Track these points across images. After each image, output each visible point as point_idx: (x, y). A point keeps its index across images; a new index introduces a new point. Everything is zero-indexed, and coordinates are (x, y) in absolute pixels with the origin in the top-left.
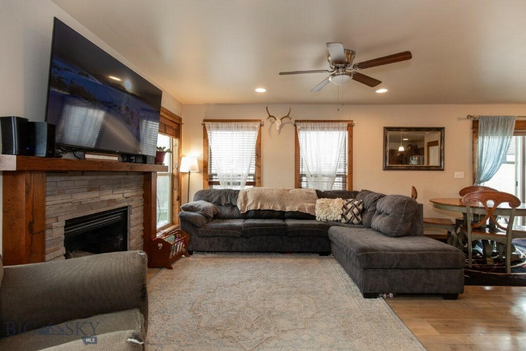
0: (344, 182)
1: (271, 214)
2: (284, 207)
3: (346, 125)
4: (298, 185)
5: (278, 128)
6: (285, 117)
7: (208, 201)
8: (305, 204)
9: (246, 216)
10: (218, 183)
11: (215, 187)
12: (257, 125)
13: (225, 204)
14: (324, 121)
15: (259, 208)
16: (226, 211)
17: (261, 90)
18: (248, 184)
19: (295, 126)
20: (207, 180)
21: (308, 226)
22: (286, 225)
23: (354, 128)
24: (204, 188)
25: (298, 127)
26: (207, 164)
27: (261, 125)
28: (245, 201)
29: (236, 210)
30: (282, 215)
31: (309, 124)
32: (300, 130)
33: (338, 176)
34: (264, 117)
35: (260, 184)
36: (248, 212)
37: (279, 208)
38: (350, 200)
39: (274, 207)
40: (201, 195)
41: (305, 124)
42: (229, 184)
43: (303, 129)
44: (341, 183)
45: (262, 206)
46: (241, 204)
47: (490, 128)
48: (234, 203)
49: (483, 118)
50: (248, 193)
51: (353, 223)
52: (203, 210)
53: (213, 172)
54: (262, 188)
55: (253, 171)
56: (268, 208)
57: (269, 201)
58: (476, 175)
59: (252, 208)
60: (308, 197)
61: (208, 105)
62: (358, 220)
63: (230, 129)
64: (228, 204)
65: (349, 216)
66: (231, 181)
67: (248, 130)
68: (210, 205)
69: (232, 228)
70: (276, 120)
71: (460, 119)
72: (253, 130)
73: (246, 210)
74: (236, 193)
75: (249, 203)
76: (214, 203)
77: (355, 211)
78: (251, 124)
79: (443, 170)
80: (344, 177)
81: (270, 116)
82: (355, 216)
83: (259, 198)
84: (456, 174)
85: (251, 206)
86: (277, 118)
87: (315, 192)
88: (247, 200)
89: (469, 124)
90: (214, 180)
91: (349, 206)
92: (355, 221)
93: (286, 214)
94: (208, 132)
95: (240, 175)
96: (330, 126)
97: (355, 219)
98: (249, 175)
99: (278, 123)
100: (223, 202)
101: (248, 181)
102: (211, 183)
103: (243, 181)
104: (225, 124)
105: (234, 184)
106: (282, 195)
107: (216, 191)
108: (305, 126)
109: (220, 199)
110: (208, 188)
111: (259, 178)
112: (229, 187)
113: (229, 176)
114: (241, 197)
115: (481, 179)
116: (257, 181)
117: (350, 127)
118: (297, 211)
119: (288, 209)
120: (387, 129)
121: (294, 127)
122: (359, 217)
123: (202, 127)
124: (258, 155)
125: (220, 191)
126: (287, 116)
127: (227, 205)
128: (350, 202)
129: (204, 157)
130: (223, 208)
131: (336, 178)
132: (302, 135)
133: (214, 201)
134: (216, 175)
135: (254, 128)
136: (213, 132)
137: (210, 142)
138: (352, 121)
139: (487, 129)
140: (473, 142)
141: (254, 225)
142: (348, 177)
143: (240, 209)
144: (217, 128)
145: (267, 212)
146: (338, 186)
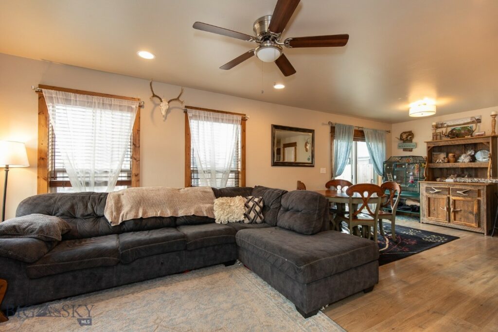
0: (237, 178)
1: (159, 223)
2: (175, 211)
3: (240, 118)
4: (188, 184)
5: (164, 113)
6: (174, 100)
7: (50, 214)
8: (202, 205)
9: (120, 229)
10: (67, 184)
11: (61, 190)
12: (135, 106)
13: (83, 216)
14: (218, 112)
15: (140, 215)
16: (86, 226)
17: (146, 55)
18: (120, 183)
19: (186, 112)
20: (45, 179)
21: (206, 233)
23: (247, 122)
25: (190, 115)
26: (47, 155)
27: (140, 106)
28: (118, 207)
29: (102, 221)
30: (174, 222)
31: (202, 113)
32: (191, 117)
33: (232, 172)
34: (145, 96)
35: (138, 183)
36: (123, 223)
37: (169, 213)
38: (250, 197)
39: (162, 212)
40: (32, 205)
41: (197, 112)
42: (87, 184)
43: (195, 117)
44: (234, 180)
45: (144, 213)
46: (112, 212)
48: (98, 213)
50: (122, 197)
51: (256, 223)
52: (41, 230)
53: (58, 166)
54: (144, 188)
55: (127, 166)
56: (154, 215)
57: (154, 205)
58: (333, 172)
59: (130, 217)
60: (203, 196)
61: (48, 64)
62: (261, 218)
63: (90, 105)
64: (88, 215)
65: (252, 215)
66: (92, 180)
67: (121, 110)
68: (54, 220)
69: (102, 253)
70: (162, 101)
71: (323, 124)
72: (128, 111)
73: (120, 221)
74: (102, 197)
75: (124, 211)
76: (62, 215)
77: (258, 209)
78: (125, 103)
79: (313, 166)
80: (237, 173)
81: (154, 96)
82: (258, 214)
83: (140, 202)
84: (322, 169)
85: (128, 213)
86: (163, 100)
87: (211, 191)
88: (121, 206)
89: (328, 129)
90: (58, 179)
91: (251, 204)
92: (258, 220)
93: (178, 220)
94: (49, 105)
95: (106, 172)
96: (225, 118)
97: (259, 217)
98: (122, 171)
99: (164, 106)
100: (80, 211)
101: (120, 179)
102: (53, 184)
103: (111, 180)
104: (80, 97)
105: (97, 184)
106: (172, 196)
107: (63, 196)
108: (197, 114)
109: (72, 207)
110: (46, 191)
111: (137, 175)
112: (88, 190)
113: (87, 173)
114: (110, 203)
115: (337, 174)
116: (133, 179)
117: (244, 120)
118: (193, 215)
119: (181, 213)
120: (275, 127)
121: (184, 114)
122: (261, 215)
123: (37, 96)
124: (136, 144)
125: (74, 196)
126: (177, 99)
127: (85, 217)
128: (250, 200)
129: (40, 144)
130: (79, 222)
131: (230, 174)
132: (193, 124)
133: (61, 212)
134: (64, 171)
135: (130, 109)
136: (57, 107)
137: (52, 121)
138: (245, 115)
140: (331, 144)
141: (139, 243)
142: (241, 174)
143: (110, 221)
144: (67, 101)
145: (154, 220)
146: (231, 183)
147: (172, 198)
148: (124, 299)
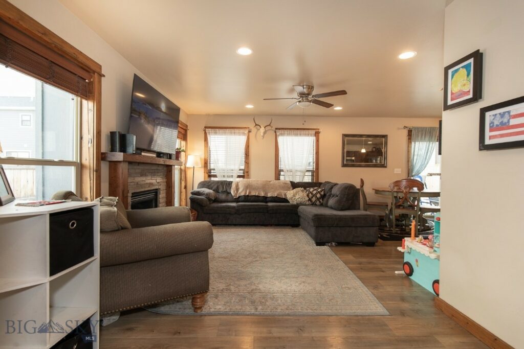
0: (312, 176)
1: (257, 199)
2: (266, 193)
3: (313, 132)
4: (277, 177)
5: (262, 134)
6: (267, 126)
7: (209, 189)
8: (282, 191)
9: (237, 200)
10: (215, 176)
11: (213, 179)
12: (246, 132)
13: (222, 192)
14: (298, 129)
15: (247, 194)
16: (223, 197)
17: (250, 106)
18: (239, 176)
19: (276, 132)
20: (207, 173)
21: (283, 206)
22: (267, 205)
23: (320, 135)
24: (204, 179)
25: (278, 134)
26: (207, 161)
27: (249, 132)
28: (237, 189)
29: (230, 196)
30: (265, 199)
31: (286, 132)
32: (279, 135)
33: (308, 171)
34: (251, 125)
35: (248, 177)
36: (239, 197)
37: (262, 194)
38: (316, 188)
39: (259, 193)
40: (203, 184)
41: (282, 131)
42: (224, 176)
43: (282, 134)
44: (310, 177)
45: (250, 193)
46: (234, 191)
47: (420, 136)
48: (228, 191)
49: (415, 128)
50: (239, 184)
51: (316, 205)
52: (207, 194)
53: (212, 167)
54: (251, 180)
55: (243, 167)
56: (254, 194)
57: (255, 189)
58: (410, 171)
59: (243, 194)
60: (285, 186)
61: (208, 115)
62: (320, 202)
63: (225, 134)
64: (224, 192)
65: (314, 199)
66: (226, 174)
67: (239, 135)
68: (211, 191)
69: (229, 207)
70: (260, 127)
72: (243, 135)
73: (238, 196)
74: (230, 183)
75: (240, 191)
76: (214, 190)
77: (318, 196)
78: (242, 131)
79: (386, 167)
80: (312, 172)
81: (256, 125)
82: (318, 199)
83: (248, 187)
84: (396, 170)
85: (242, 192)
86: (262, 127)
87: (290, 183)
88: (239, 188)
89: (405, 132)
90: (212, 174)
91: (315, 192)
92: (318, 203)
93: (268, 199)
94: (208, 136)
95: (233, 170)
96: (302, 133)
97: (318, 202)
98: (240, 170)
99: (262, 130)
100: (220, 190)
101: (239, 174)
102: (210, 176)
103: (235, 175)
104: (221, 131)
105: (228, 177)
106: (265, 185)
107: (214, 182)
108: (283, 133)
109: (218, 187)
110: (207, 179)
111: (247, 172)
112: (224, 179)
113: (224, 170)
114: (234, 186)
115: (413, 174)
116: (246, 174)
117: (317, 134)
118: (276, 197)
119: (269, 195)
120: (345, 136)
121: (275, 133)
122: (321, 200)
123: (204, 132)
124: (247, 155)
125: (218, 182)
126: (269, 125)
127: (223, 192)
128: (315, 190)
129: (205, 156)
130: (220, 195)
131: (306, 173)
132: (281, 139)
133: (213, 189)
134: (214, 169)
135: (244, 134)
136: (211, 137)
137: (209, 144)
138: (319, 129)
139: (418, 136)
140: (408, 147)
141: (245, 205)
142: (315, 172)
143: (233, 195)
144: (216, 133)
146: (308, 179)
147: (265, 186)
148: (237, 230)
